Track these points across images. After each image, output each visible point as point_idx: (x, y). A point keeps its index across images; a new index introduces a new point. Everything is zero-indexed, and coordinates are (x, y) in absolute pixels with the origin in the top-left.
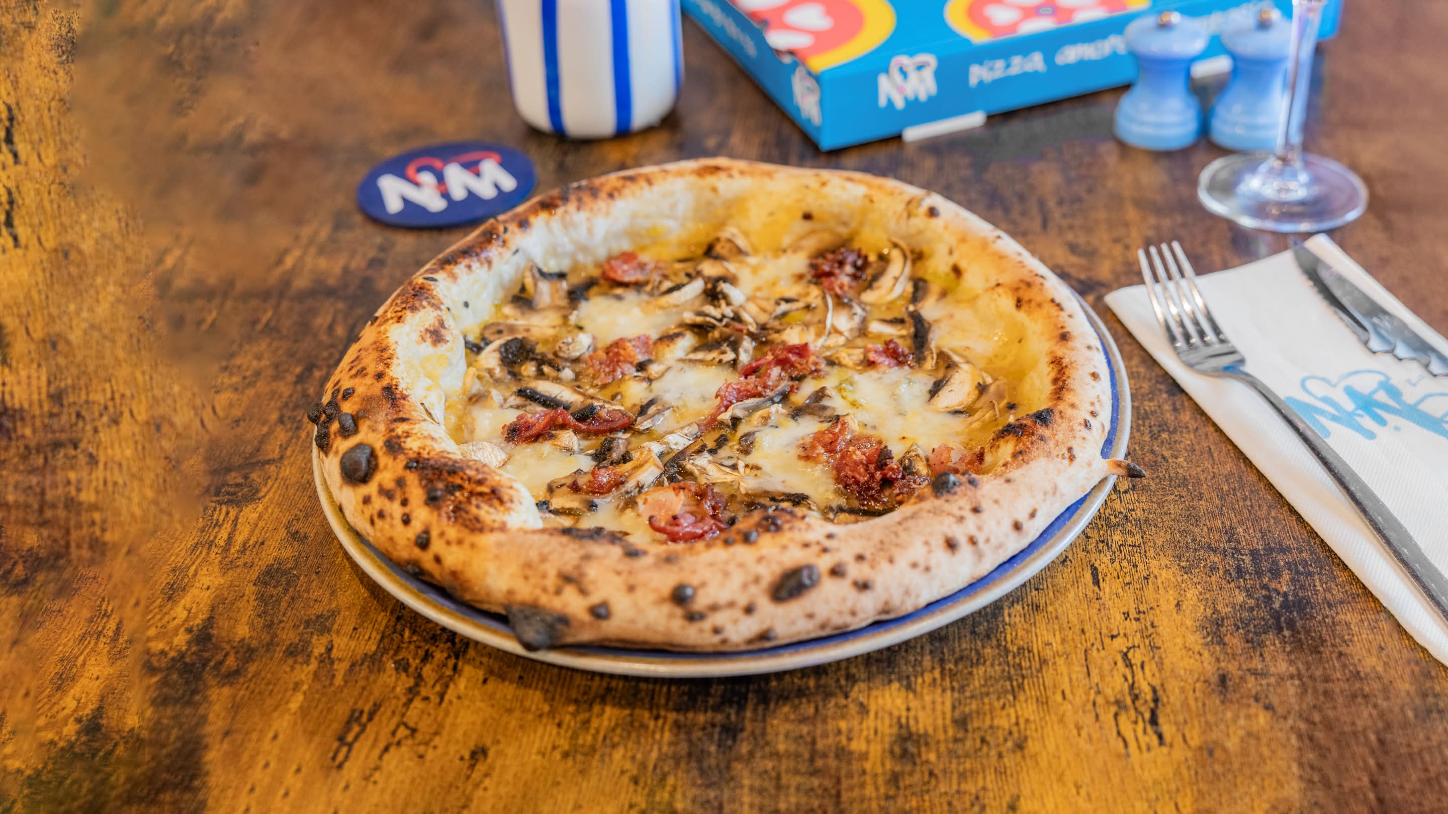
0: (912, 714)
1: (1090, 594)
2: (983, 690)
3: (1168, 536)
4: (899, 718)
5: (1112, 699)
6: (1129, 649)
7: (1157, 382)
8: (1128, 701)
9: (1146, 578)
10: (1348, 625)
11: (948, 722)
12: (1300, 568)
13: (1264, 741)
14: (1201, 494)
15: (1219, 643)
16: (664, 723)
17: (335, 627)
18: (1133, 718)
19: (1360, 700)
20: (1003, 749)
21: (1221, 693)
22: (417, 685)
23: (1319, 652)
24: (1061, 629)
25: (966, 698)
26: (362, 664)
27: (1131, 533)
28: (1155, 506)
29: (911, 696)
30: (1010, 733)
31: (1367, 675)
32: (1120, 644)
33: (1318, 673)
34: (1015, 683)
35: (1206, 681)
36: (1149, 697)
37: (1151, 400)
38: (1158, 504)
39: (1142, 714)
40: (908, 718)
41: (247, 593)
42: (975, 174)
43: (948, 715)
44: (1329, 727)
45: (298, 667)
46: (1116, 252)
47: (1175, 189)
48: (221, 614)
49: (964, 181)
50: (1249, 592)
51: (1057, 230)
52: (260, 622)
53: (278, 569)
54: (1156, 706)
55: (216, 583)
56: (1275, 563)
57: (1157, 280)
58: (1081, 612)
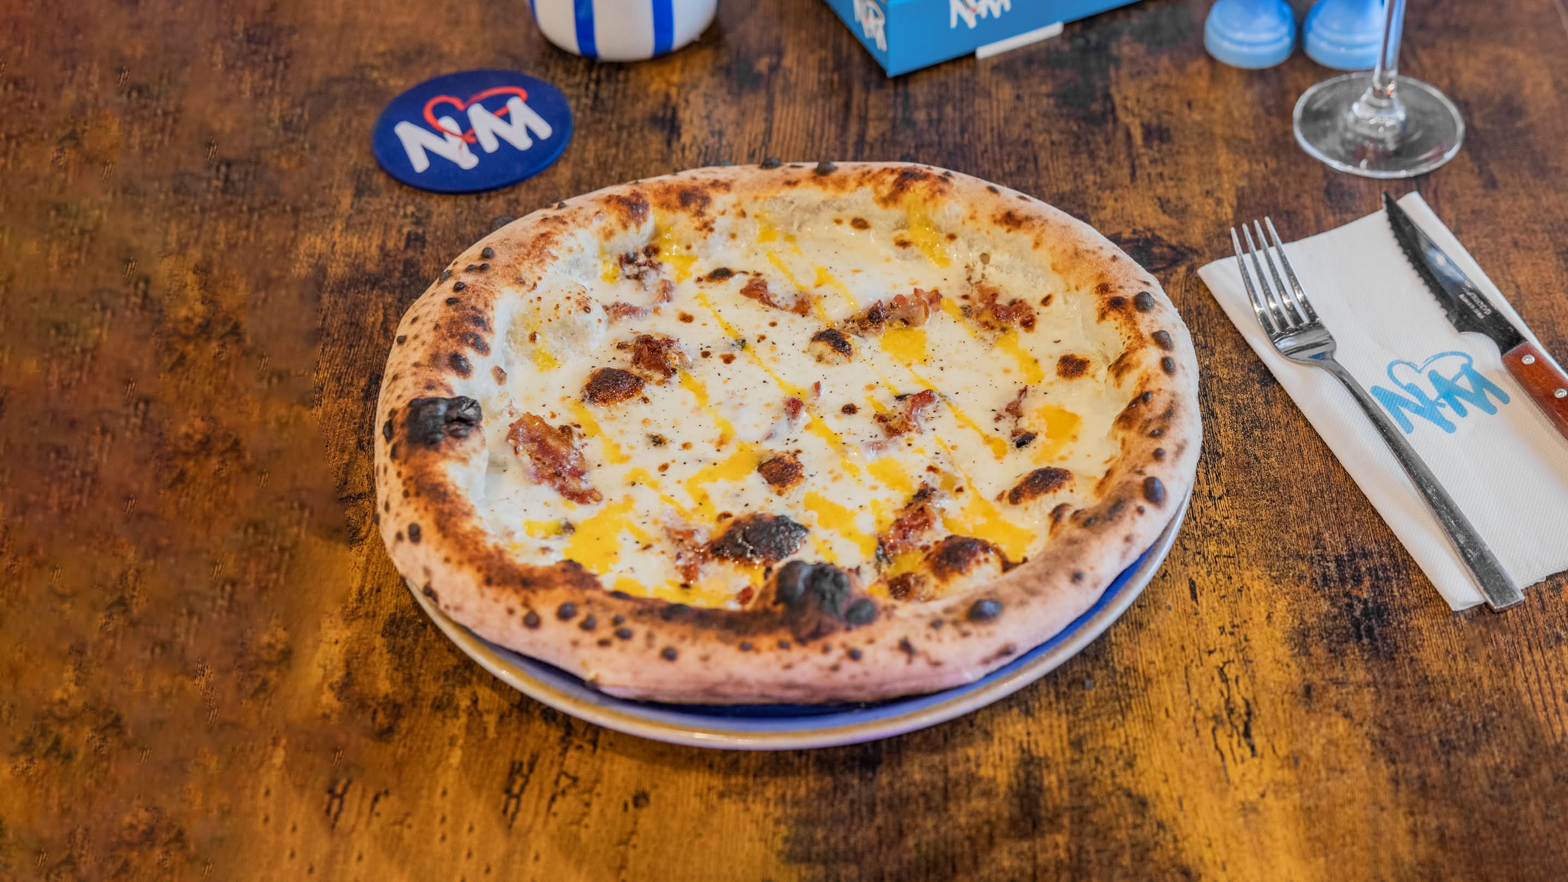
0: (1032, 738)
1: (1189, 610)
2: (1095, 711)
3: (1260, 545)
4: (1021, 743)
5: (1210, 714)
6: (1225, 664)
7: (1250, 370)
8: (1225, 715)
9: (1240, 591)
10: (1420, 630)
11: (1065, 743)
12: (1380, 573)
13: (1342, 747)
14: (1291, 497)
15: (1305, 654)
16: (808, 759)
18: (1229, 732)
19: (1426, 704)
20: (1115, 768)
21: (1306, 703)
22: (568, 736)
23: (1393, 659)
24: (1163, 647)
25: (1080, 720)
26: (510, 715)
27: (1225, 542)
28: (1248, 512)
29: (1030, 720)
30: (1121, 752)
31: (1434, 679)
32: (1217, 659)
33: (1392, 679)
34: (1123, 703)
35: (1293, 693)
36: (1243, 710)
37: (1244, 391)
38: (1251, 510)
39: (1236, 728)
40: (1029, 743)
41: (377, 645)
42: (1057, 106)
43: (1065, 737)
44: (1398, 731)
45: (448, 721)
46: (1208, 208)
47: (1268, 123)
48: (357, 670)
49: (1045, 115)
50: (1333, 601)
51: (1146, 181)
52: (399, 677)
53: (402, 618)
54: (1249, 719)
55: (344, 636)
56: (1357, 569)
57: (1245, 249)
58: (1181, 628)
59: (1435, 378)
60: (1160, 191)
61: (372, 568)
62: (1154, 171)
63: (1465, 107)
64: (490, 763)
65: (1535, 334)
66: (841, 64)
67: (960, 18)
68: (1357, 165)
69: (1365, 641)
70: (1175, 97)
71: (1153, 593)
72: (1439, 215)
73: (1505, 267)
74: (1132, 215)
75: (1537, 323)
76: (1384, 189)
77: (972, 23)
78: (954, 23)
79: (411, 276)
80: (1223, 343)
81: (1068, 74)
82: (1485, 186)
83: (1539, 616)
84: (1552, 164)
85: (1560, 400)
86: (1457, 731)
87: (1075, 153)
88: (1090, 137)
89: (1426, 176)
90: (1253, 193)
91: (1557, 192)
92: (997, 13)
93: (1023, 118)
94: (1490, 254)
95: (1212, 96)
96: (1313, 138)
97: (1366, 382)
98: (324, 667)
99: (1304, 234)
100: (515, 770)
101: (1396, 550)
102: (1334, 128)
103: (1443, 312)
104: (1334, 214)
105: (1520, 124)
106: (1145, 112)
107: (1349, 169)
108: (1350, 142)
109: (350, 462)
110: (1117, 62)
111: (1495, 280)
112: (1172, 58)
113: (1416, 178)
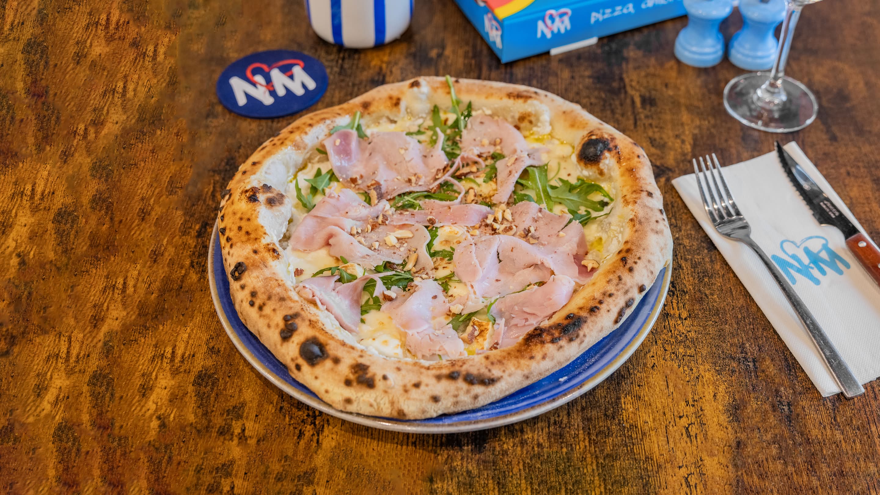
3: (709, 350)
6: (689, 425)
7: (702, 241)
9: (697, 378)
10: (803, 408)
14: (726, 320)
15: (736, 421)
17: (245, 414)
24: (653, 412)
27: (689, 347)
28: (702, 328)
31: (813, 440)
32: (684, 422)
34: (629, 448)
35: (729, 446)
37: (698, 254)
38: (703, 327)
41: (189, 391)
42: (594, 83)
45: (227, 441)
46: (677, 145)
47: (710, 98)
49: (587, 88)
51: (643, 128)
52: (200, 412)
53: (205, 375)
55: (170, 384)
57: (701, 170)
58: (663, 400)
59: (807, 251)
60: (650, 134)
61: (191, 342)
62: (647, 122)
63: (817, 93)
65: (863, 226)
66: (476, 55)
67: (543, 33)
68: (757, 123)
70: (658, 81)
71: (647, 377)
72: (806, 153)
73: (843, 187)
75: (863, 221)
76: (775, 139)
77: (549, 36)
78: (539, 35)
79: (231, 165)
80: (686, 224)
81: (600, 65)
82: (830, 140)
83: (873, 402)
84: (867, 128)
87: (603, 110)
88: (612, 102)
89: (797, 132)
90: (702, 137)
91: (870, 144)
92: (563, 31)
93: (575, 89)
94: (835, 179)
95: (679, 81)
96: (734, 107)
97: (769, 252)
98: (157, 404)
99: (731, 163)
101: (788, 356)
102: (746, 103)
103: (811, 212)
104: (747, 152)
105: (848, 105)
106: (642, 90)
107: (753, 125)
108: (755, 110)
109: (185, 274)
110: (627, 60)
111: (839, 194)
112: (657, 60)
113: (793, 133)
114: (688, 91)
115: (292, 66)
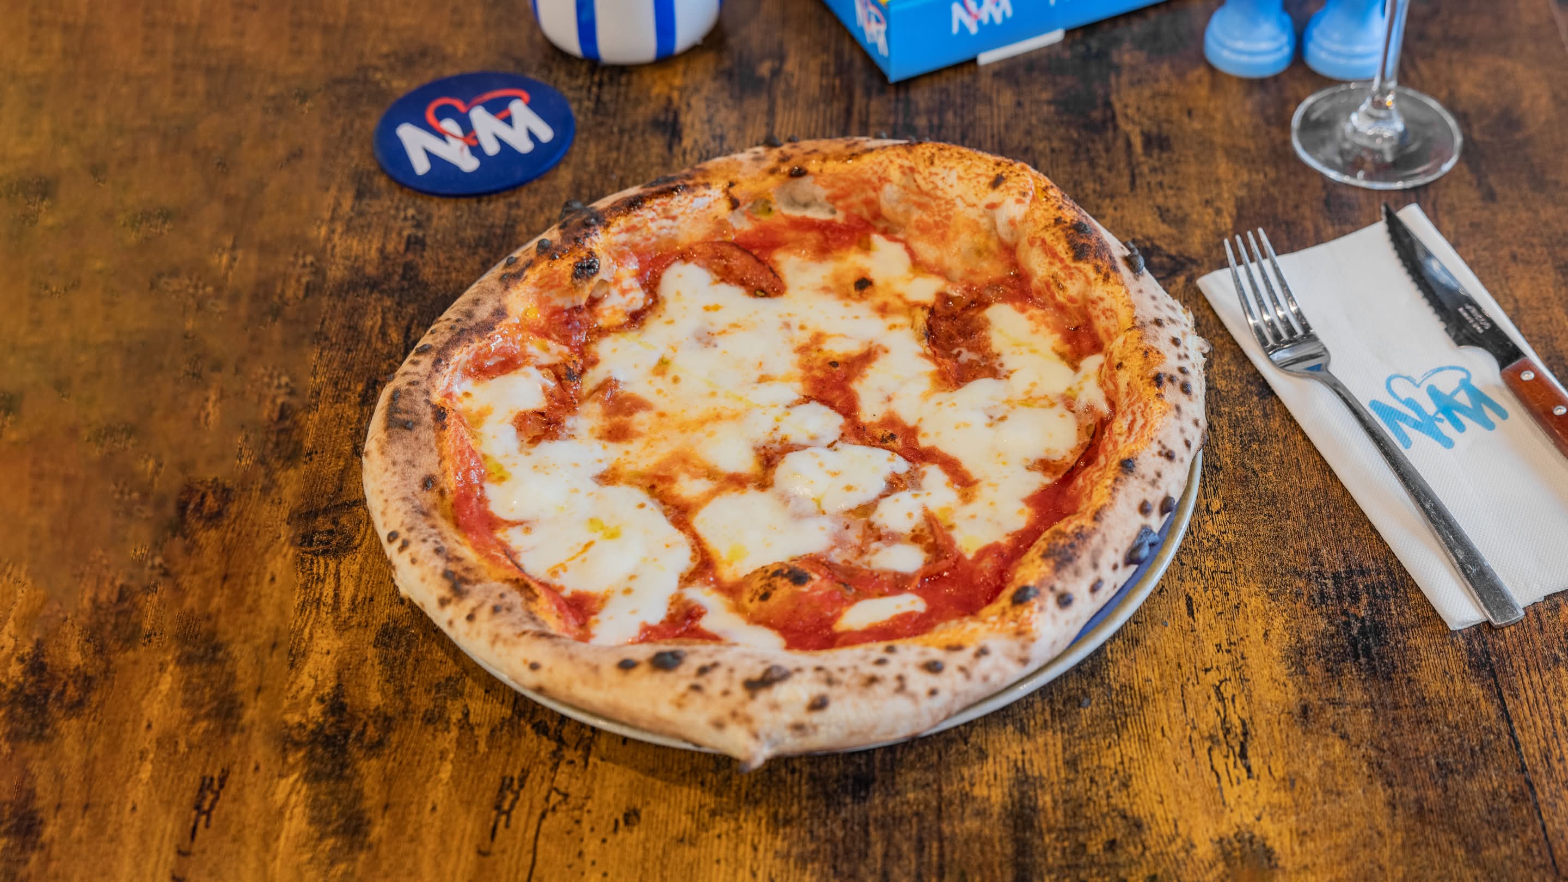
0: (1027, 757)
1: (1186, 627)
2: (1090, 730)
3: (1257, 560)
4: (1016, 761)
5: (1206, 734)
6: (1221, 682)
7: (1248, 382)
8: (1221, 735)
9: (1237, 607)
10: (1417, 649)
11: (1060, 763)
12: (1378, 591)
13: (1339, 769)
14: (1288, 512)
15: (1302, 674)
16: (801, 776)
17: (467, 689)
18: (1225, 753)
19: (1423, 726)
20: (1110, 788)
21: (1303, 724)
22: (559, 749)
23: (1391, 679)
24: (1159, 664)
25: (1075, 738)
26: (501, 729)
27: (1222, 558)
28: (1245, 527)
29: (1025, 739)
30: (1116, 772)
31: (1431, 700)
32: (1213, 677)
33: (1389, 700)
34: (1119, 722)
35: (1289, 713)
36: (1239, 731)
37: (1242, 404)
38: (1249, 525)
39: (1232, 748)
40: (1023, 761)
41: (369, 656)
42: (1057, 113)
43: (1060, 757)
44: (1396, 754)
45: (439, 734)
46: (1207, 218)
47: (1268, 133)
48: (348, 681)
49: (1046, 122)
50: (1330, 619)
51: (1146, 190)
52: (390, 688)
53: (394, 628)
54: (1246, 740)
55: (336, 646)
56: (1355, 587)
57: (1239, 261)
58: (1177, 645)
59: (1434, 393)
60: (1160, 200)
61: (365, 577)
62: (1153, 179)
63: (1463, 118)
64: (480, 778)
65: (1534, 348)
66: (842, 69)
67: (962, 25)
68: (1354, 175)
69: (1363, 660)
70: (1175, 106)
71: (1150, 609)
72: (1438, 227)
73: (1503, 282)
74: (1131, 224)
75: (1535, 338)
76: (1383, 201)
77: (974, 29)
78: (955, 29)
80: (1221, 355)
81: (1068, 81)
82: (1483, 199)
83: (1537, 636)
84: (1551, 177)
85: (1559, 417)
86: (1454, 754)
87: (1074, 161)
88: (1090, 145)
89: (1426, 187)
90: (1253, 203)
91: (1556, 205)
92: (998, 20)
93: (1023, 125)
94: (1489, 267)
95: (1212, 105)
96: (1311, 148)
97: (1363, 396)
98: (316, 678)
99: (1303, 245)
100: (505, 785)
101: (1394, 567)
102: (1332, 138)
103: (1442, 326)
104: (1333, 225)
105: (1518, 136)
106: (1147, 123)
107: (1346, 179)
108: (1348, 152)
111: (1493, 293)
112: (1172, 67)
113: (1415, 189)
114: (1229, 121)
115: (509, 99)
